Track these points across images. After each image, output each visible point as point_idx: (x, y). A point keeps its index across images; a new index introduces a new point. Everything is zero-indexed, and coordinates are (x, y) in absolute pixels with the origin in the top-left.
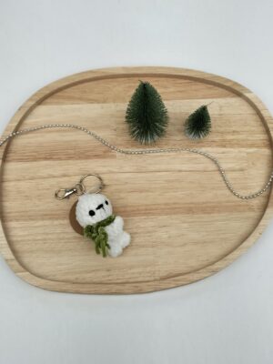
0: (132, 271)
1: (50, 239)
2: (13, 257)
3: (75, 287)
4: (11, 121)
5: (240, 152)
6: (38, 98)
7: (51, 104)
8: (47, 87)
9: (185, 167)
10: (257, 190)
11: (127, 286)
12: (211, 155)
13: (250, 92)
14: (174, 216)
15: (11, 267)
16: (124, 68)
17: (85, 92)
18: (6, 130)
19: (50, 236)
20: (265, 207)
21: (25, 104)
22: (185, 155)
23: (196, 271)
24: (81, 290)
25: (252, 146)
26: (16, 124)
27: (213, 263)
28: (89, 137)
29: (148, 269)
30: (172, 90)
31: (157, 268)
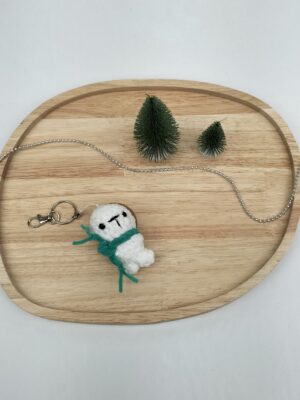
0: (139, 299)
1: (50, 263)
2: (9, 282)
3: (75, 316)
4: (12, 137)
5: (257, 171)
6: (42, 111)
7: (55, 117)
8: (52, 100)
9: (198, 187)
10: (275, 213)
11: (132, 316)
12: (226, 174)
13: (270, 107)
14: (185, 240)
15: (7, 292)
17: (92, 105)
18: (7, 145)
19: (50, 260)
20: (283, 232)
22: (199, 174)
23: (207, 300)
24: (82, 319)
25: (271, 165)
26: (18, 138)
27: (225, 293)
28: (96, 153)
29: (156, 297)
30: (185, 104)
31: (165, 296)
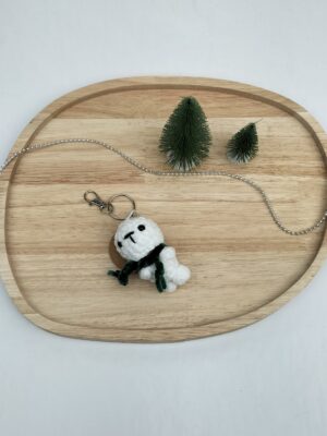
0: (162, 315)
1: (64, 276)
2: (21, 296)
3: (93, 333)
4: (20, 137)
5: (291, 180)
6: (53, 110)
8: (64, 97)
9: (225, 196)
10: (309, 225)
11: (156, 333)
12: (256, 183)
13: (305, 111)
14: (214, 254)
15: (18, 307)
16: (156, 78)
17: (108, 104)
18: (15, 146)
19: (65, 273)
20: (318, 246)
21: (38, 116)
23: (236, 317)
25: (305, 174)
26: (27, 140)
27: (256, 309)
29: (180, 314)
30: (213, 105)
31: (190, 313)
